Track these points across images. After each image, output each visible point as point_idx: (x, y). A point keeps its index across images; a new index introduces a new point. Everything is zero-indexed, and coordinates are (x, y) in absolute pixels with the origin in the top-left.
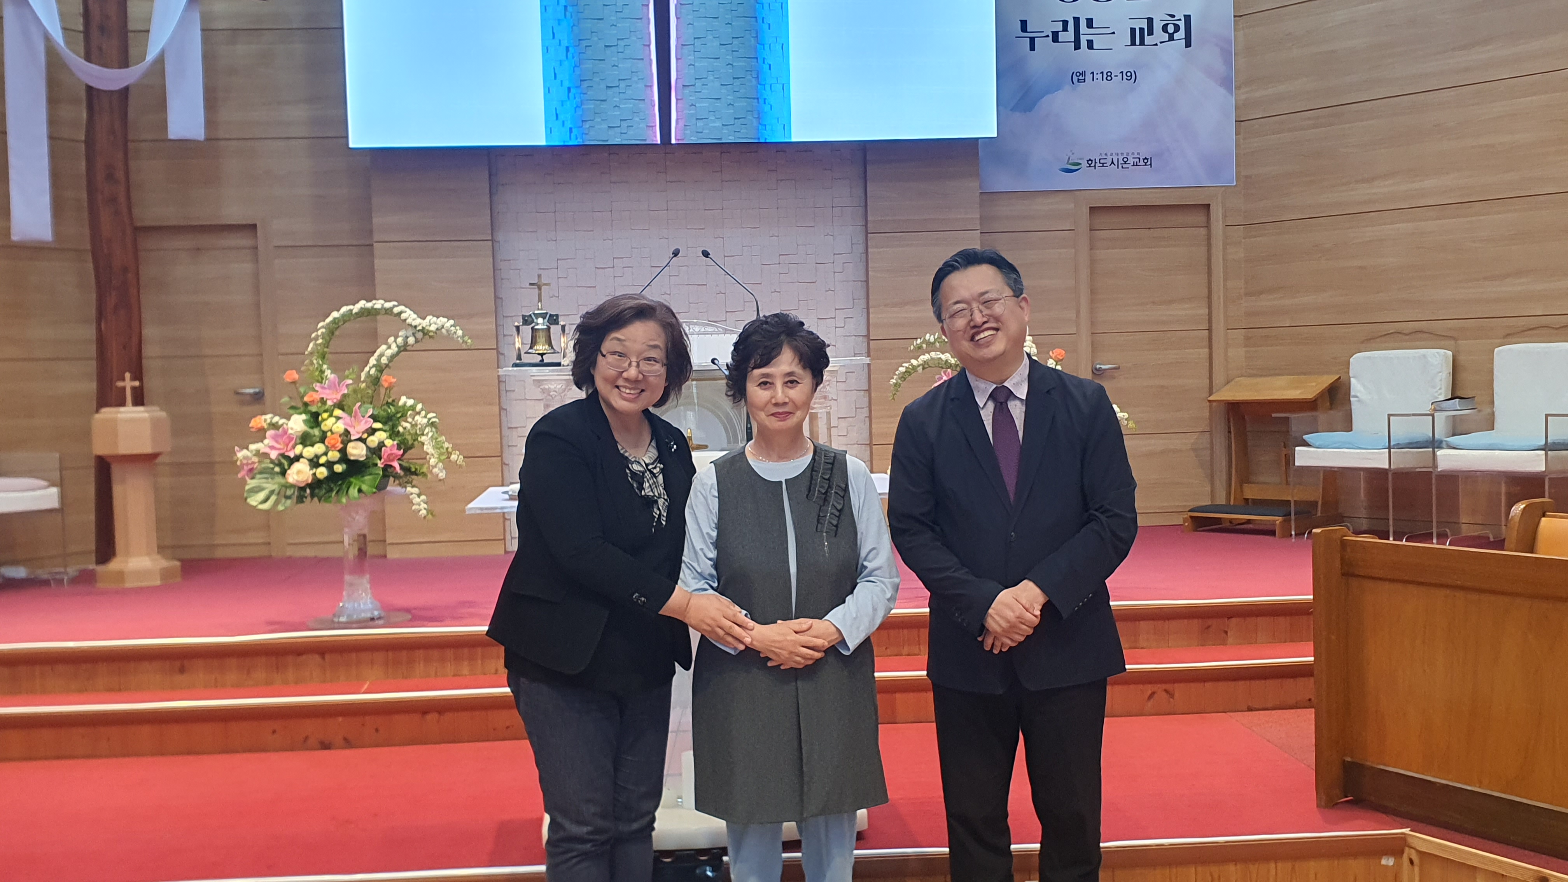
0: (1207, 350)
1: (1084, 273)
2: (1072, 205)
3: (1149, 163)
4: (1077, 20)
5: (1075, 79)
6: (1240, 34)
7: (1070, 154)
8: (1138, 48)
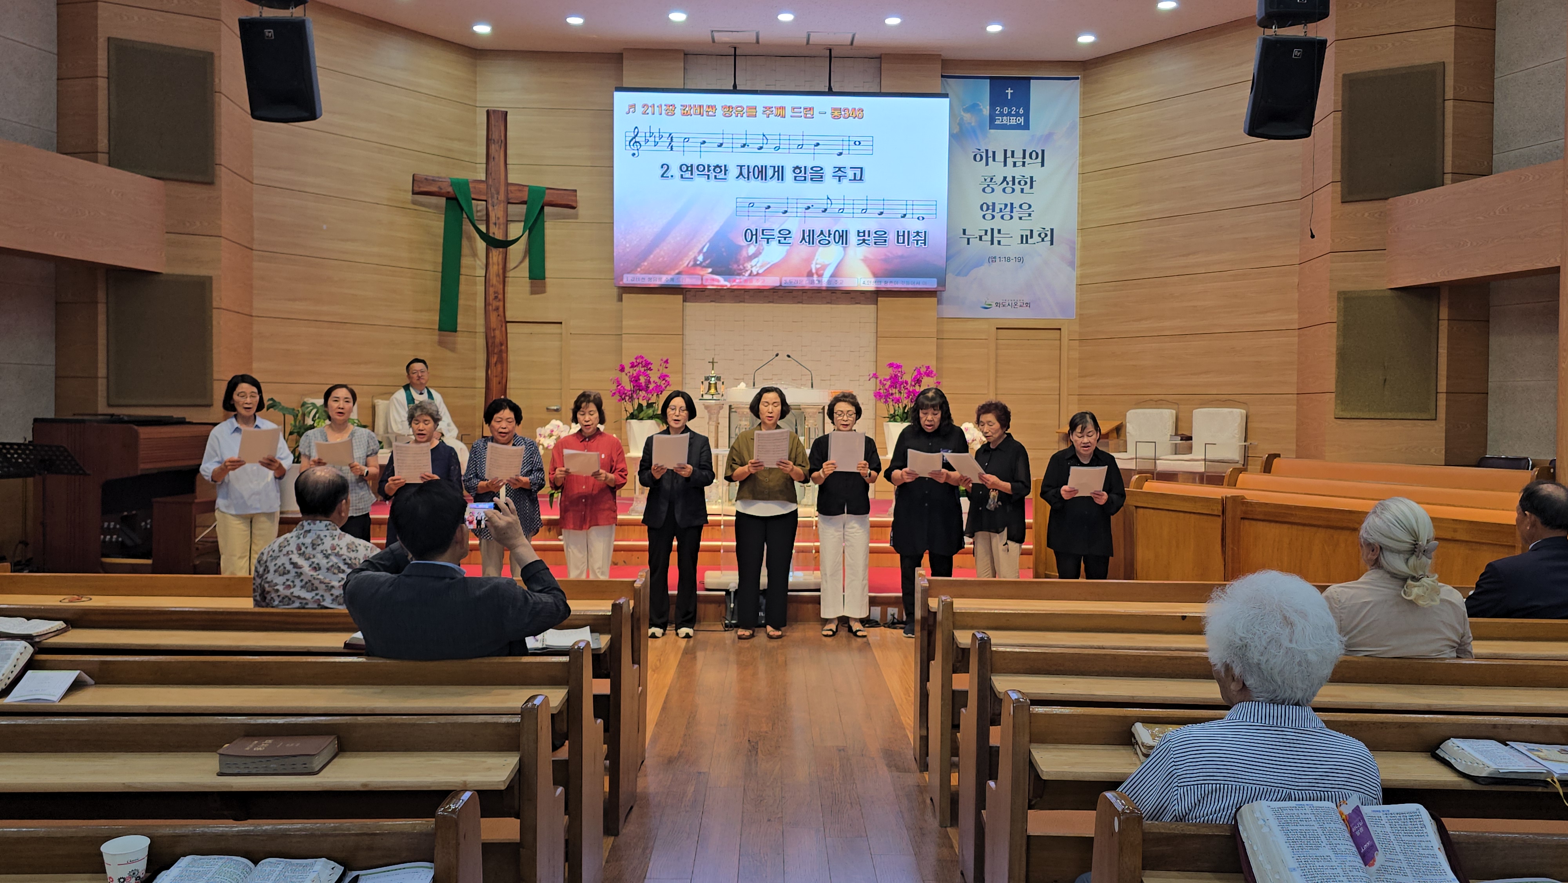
1: (993, 362)
2: (987, 327)
3: (1029, 306)
4: (992, 230)
5: (990, 260)
6: (1080, 239)
7: (986, 300)
8: (1024, 245)
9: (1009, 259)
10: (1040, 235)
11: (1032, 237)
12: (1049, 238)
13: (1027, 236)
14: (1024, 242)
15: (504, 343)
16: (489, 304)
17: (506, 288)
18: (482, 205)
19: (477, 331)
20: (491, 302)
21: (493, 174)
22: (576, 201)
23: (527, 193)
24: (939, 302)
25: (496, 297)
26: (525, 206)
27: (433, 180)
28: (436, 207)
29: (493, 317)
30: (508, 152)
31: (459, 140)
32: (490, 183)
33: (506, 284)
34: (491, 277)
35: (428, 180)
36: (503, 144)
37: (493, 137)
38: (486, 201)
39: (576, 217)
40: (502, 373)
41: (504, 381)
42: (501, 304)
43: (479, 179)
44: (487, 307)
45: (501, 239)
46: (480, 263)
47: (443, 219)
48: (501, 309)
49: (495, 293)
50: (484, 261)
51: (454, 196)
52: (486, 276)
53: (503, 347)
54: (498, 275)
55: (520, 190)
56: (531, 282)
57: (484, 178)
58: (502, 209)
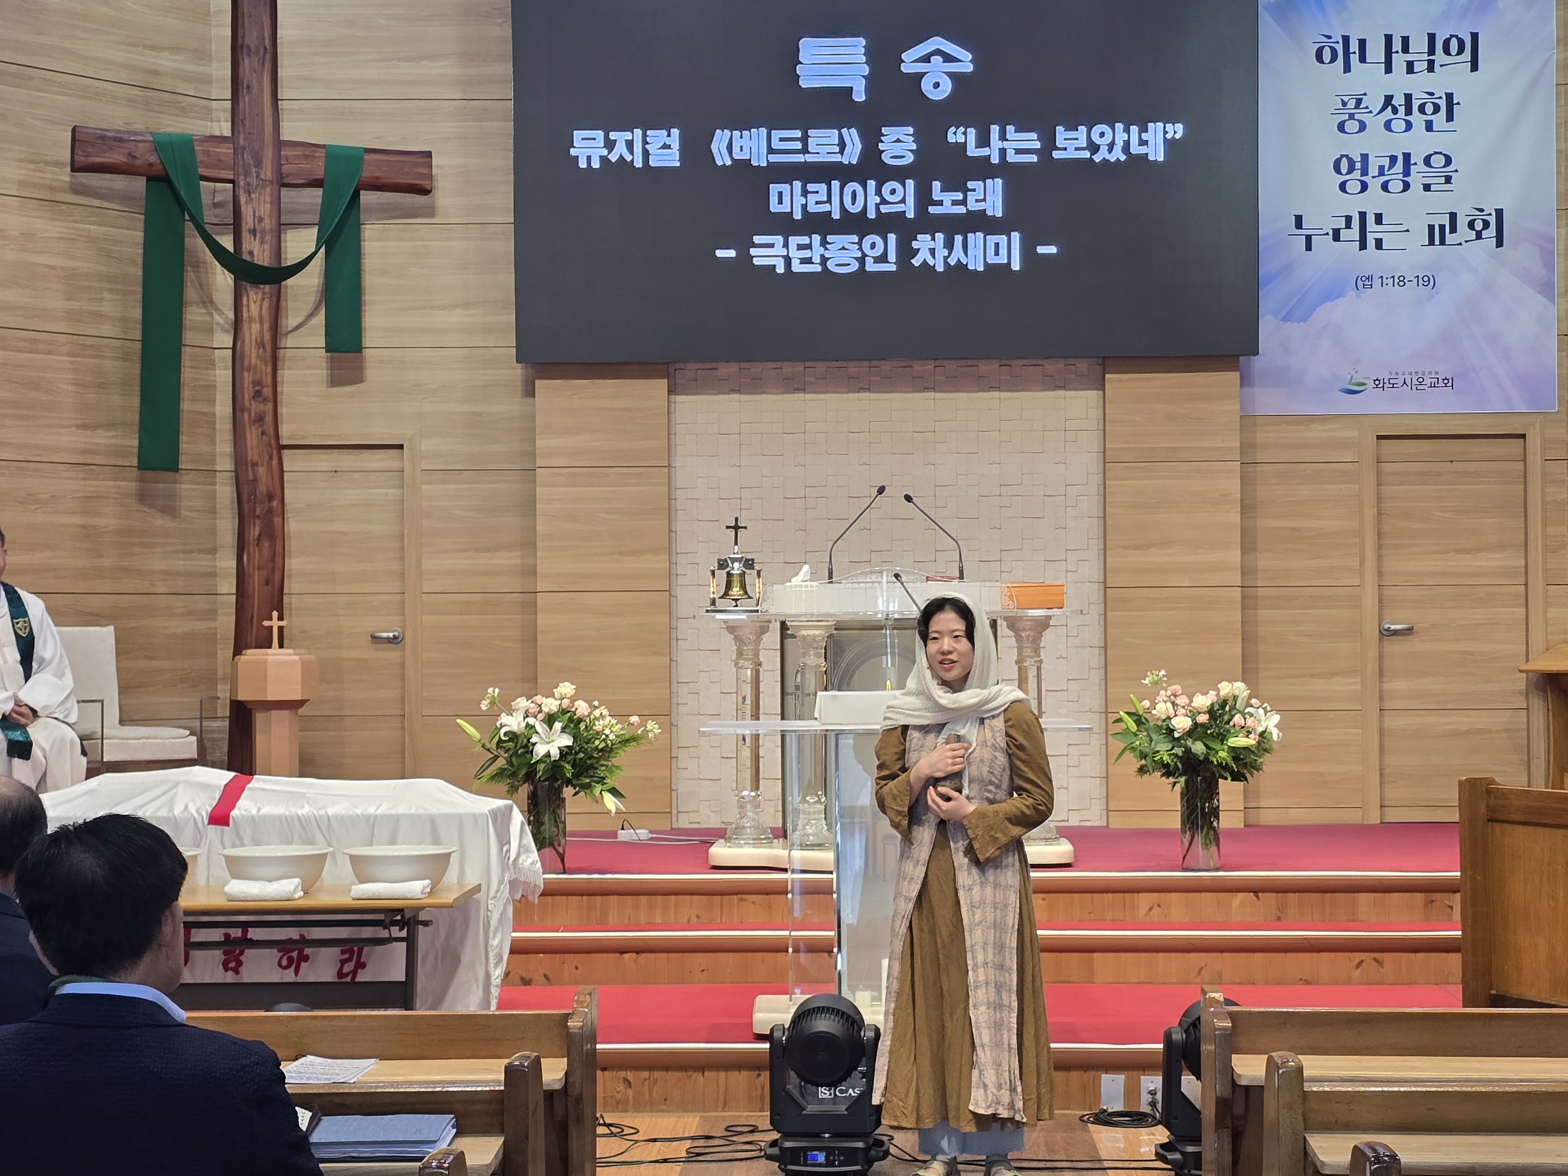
0: (1524, 609)
1: (1370, 513)
2: (1355, 433)
3: (1450, 384)
4: (1363, 216)
5: (1360, 284)
7: (1353, 372)
8: (1437, 248)
9: (1402, 281)
10: (1471, 225)
11: (1453, 230)
12: (1492, 231)
13: (1442, 227)
14: (1437, 242)
15: (277, 494)
16: (242, 410)
17: (279, 372)
18: (226, 190)
19: (218, 468)
20: (247, 404)
21: (247, 123)
22: (430, 177)
23: (322, 163)
24: (1245, 381)
25: (257, 394)
26: (319, 192)
27: (115, 139)
28: (126, 198)
29: (252, 437)
30: (281, 72)
31: (173, 50)
32: (242, 142)
33: (280, 364)
34: (247, 349)
35: (106, 140)
36: (268, 57)
37: (247, 41)
38: (232, 181)
39: (430, 211)
40: (273, 561)
41: (277, 577)
42: (270, 406)
43: (217, 133)
44: (238, 413)
45: (266, 264)
46: (222, 322)
47: (141, 225)
48: (269, 419)
49: (255, 383)
50: (231, 316)
51: (163, 172)
52: (234, 348)
53: (275, 503)
54: (261, 344)
55: (307, 157)
56: (331, 358)
57: (227, 133)
58: (268, 199)
